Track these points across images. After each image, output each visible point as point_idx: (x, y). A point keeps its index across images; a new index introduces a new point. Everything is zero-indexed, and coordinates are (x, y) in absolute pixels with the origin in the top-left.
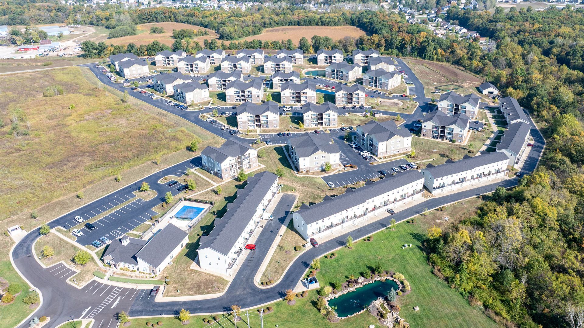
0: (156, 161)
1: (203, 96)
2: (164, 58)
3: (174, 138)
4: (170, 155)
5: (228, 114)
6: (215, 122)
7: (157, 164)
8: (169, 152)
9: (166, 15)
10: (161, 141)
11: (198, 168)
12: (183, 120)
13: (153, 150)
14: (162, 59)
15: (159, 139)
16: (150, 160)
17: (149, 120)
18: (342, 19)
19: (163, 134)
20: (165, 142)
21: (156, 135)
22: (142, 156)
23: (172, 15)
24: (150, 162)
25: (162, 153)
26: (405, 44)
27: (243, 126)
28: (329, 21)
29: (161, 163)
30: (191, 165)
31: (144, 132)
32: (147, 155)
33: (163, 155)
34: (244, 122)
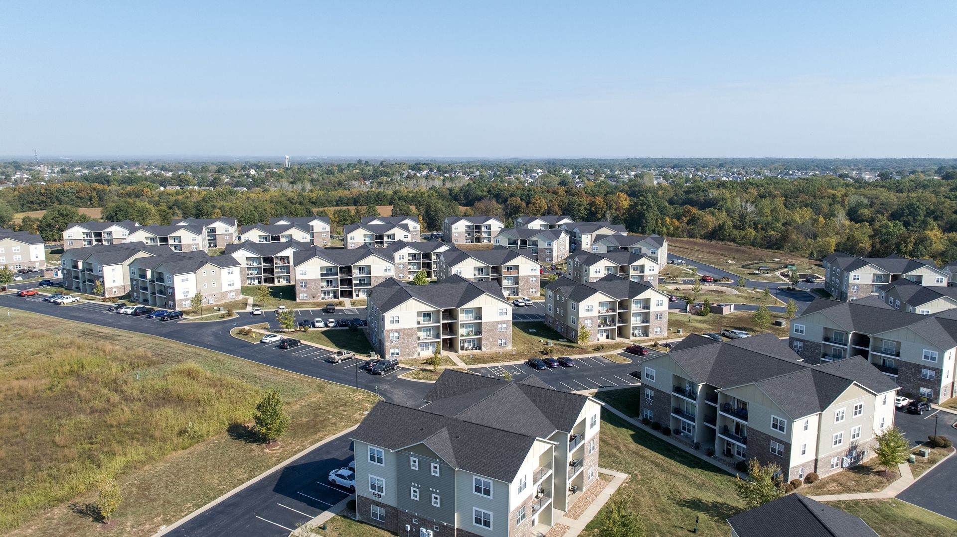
0: (93, 499)
1: (225, 288)
2: (88, 235)
3: (165, 398)
4: (160, 466)
5: (322, 324)
6: (293, 343)
7: (98, 517)
8: (153, 450)
9: (82, 194)
10: (107, 411)
11: (326, 516)
12: (176, 346)
13: (74, 452)
14: (81, 236)
15: (97, 404)
16: (60, 501)
17: (51, 350)
18: (434, 194)
19: (114, 385)
20: (125, 413)
21: (82, 393)
22: (9, 484)
23: (94, 194)
24: (60, 512)
25: (120, 461)
26: (597, 212)
27: (401, 348)
28: (413, 197)
29: (122, 512)
30: (285, 504)
31: (28, 384)
32: (42, 475)
33: (126, 471)
34: (406, 334)
